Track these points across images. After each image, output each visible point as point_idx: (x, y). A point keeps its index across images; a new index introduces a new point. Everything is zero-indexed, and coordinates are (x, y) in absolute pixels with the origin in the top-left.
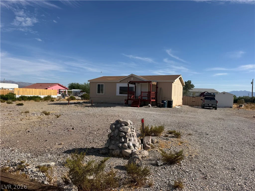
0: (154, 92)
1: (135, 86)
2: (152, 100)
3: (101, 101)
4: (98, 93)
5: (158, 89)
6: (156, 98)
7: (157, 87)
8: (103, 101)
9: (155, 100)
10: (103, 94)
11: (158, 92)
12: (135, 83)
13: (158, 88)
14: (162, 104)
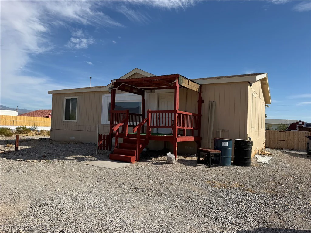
0: (191, 114)
1: (144, 100)
2: (180, 139)
3: (71, 138)
4: (66, 119)
5: (205, 106)
6: (197, 132)
7: (201, 101)
8: (74, 138)
9: (192, 139)
10: (75, 121)
11: (203, 113)
12: (144, 92)
13: (203, 101)
14: (216, 155)
